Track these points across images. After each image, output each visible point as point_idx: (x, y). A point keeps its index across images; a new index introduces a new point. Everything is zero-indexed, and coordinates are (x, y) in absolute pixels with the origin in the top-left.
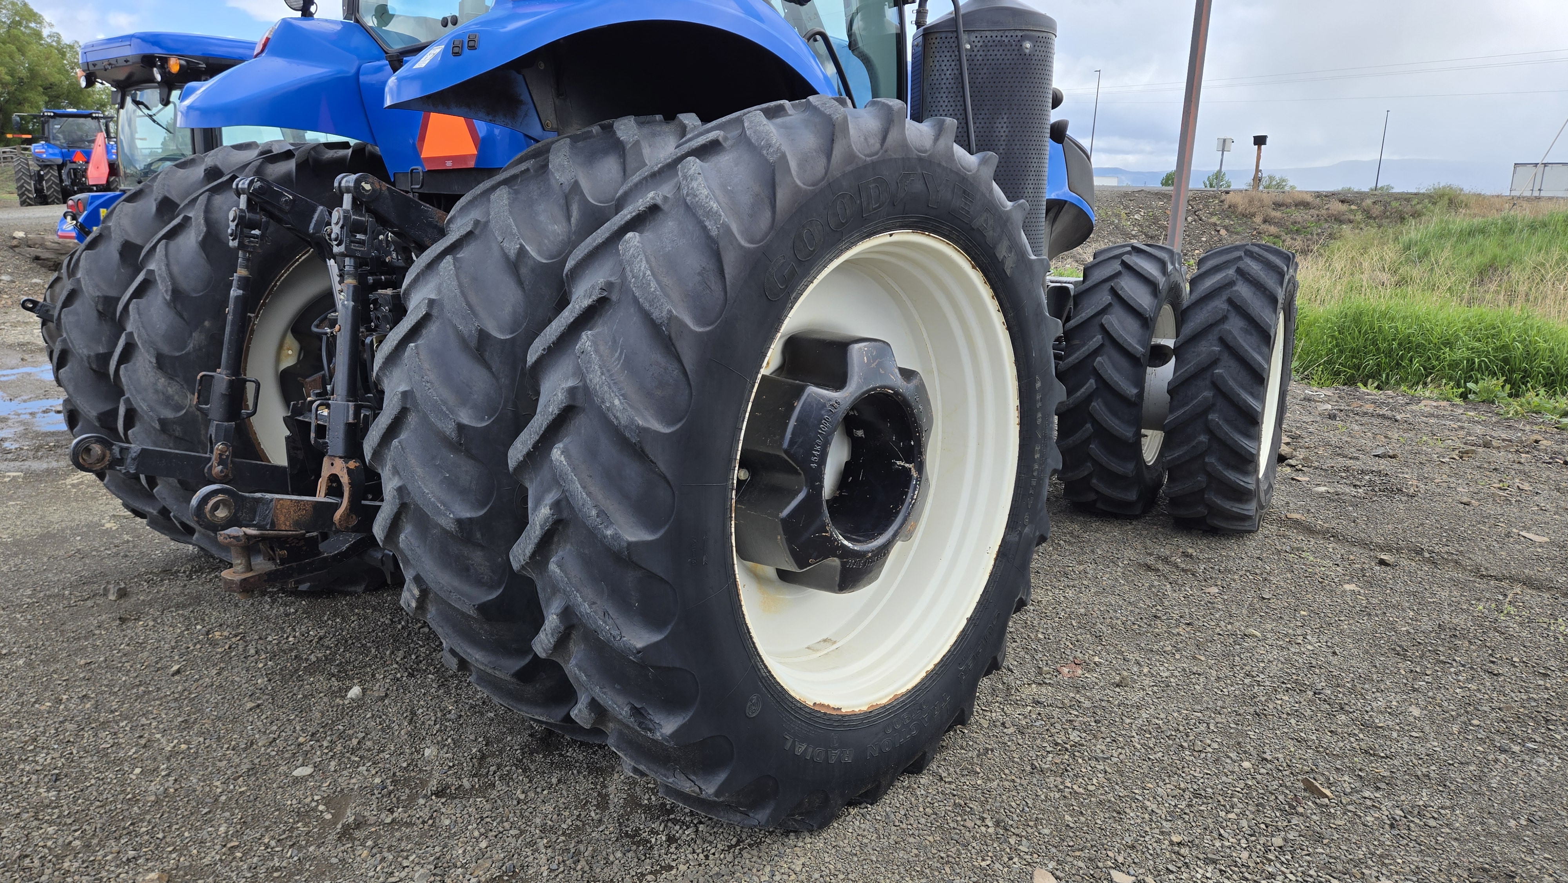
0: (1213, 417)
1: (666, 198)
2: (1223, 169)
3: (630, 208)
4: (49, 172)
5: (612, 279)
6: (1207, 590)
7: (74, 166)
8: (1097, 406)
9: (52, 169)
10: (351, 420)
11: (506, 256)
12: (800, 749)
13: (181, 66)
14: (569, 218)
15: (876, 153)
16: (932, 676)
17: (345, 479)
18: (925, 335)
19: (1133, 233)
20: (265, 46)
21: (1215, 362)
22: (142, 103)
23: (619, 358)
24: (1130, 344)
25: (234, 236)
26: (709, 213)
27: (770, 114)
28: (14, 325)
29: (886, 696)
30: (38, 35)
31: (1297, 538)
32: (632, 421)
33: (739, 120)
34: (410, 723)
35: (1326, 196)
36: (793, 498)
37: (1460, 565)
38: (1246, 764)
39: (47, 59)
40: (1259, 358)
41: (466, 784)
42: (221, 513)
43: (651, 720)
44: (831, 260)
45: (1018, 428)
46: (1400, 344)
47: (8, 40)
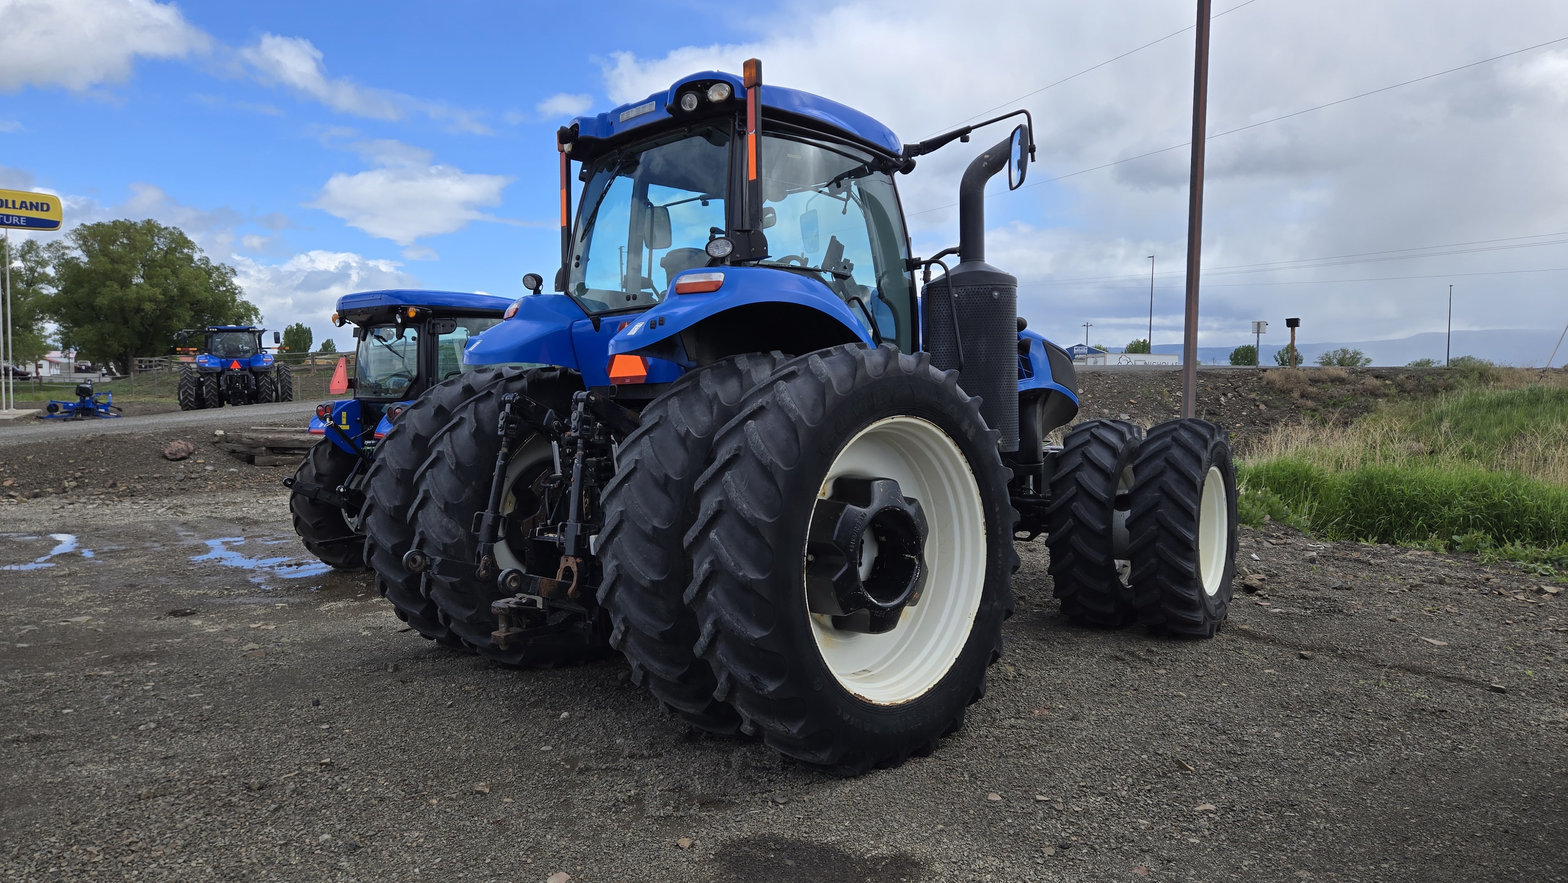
0: (1159, 544)
1: (768, 403)
2: (1296, 343)
3: (749, 408)
4: (209, 379)
5: (740, 445)
6: (1157, 671)
7: (231, 373)
8: (1075, 539)
9: (212, 376)
10: (579, 533)
11: (679, 434)
12: (846, 717)
13: (417, 312)
14: (712, 414)
15: (881, 375)
16: (930, 691)
17: (575, 569)
18: (924, 479)
19: (1176, 408)
20: (515, 313)
21: (1157, 505)
22: (381, 337)
23: (745, 485)
24: (1097, 493)
25: (502, 428)
26: (791, 410)
27: (823, 355)
28: (226, 505)
29: (901, 700)
30: (190, 259)
31: (1246, 643)
32: (753, 515)
33: (806, 359)
34: (604, 729)
35: (1361, 372)
36: (840, 570)
37: (1364, 658)
38: (1144, 756)
39: (196, 279)
40: (1188, 501)
41: (645, 753)
42: (514, 585)
43: (761, 684)
44: (857, 433)
45: (985, 536)
46: (1407, 505)
47: (165, 264)
